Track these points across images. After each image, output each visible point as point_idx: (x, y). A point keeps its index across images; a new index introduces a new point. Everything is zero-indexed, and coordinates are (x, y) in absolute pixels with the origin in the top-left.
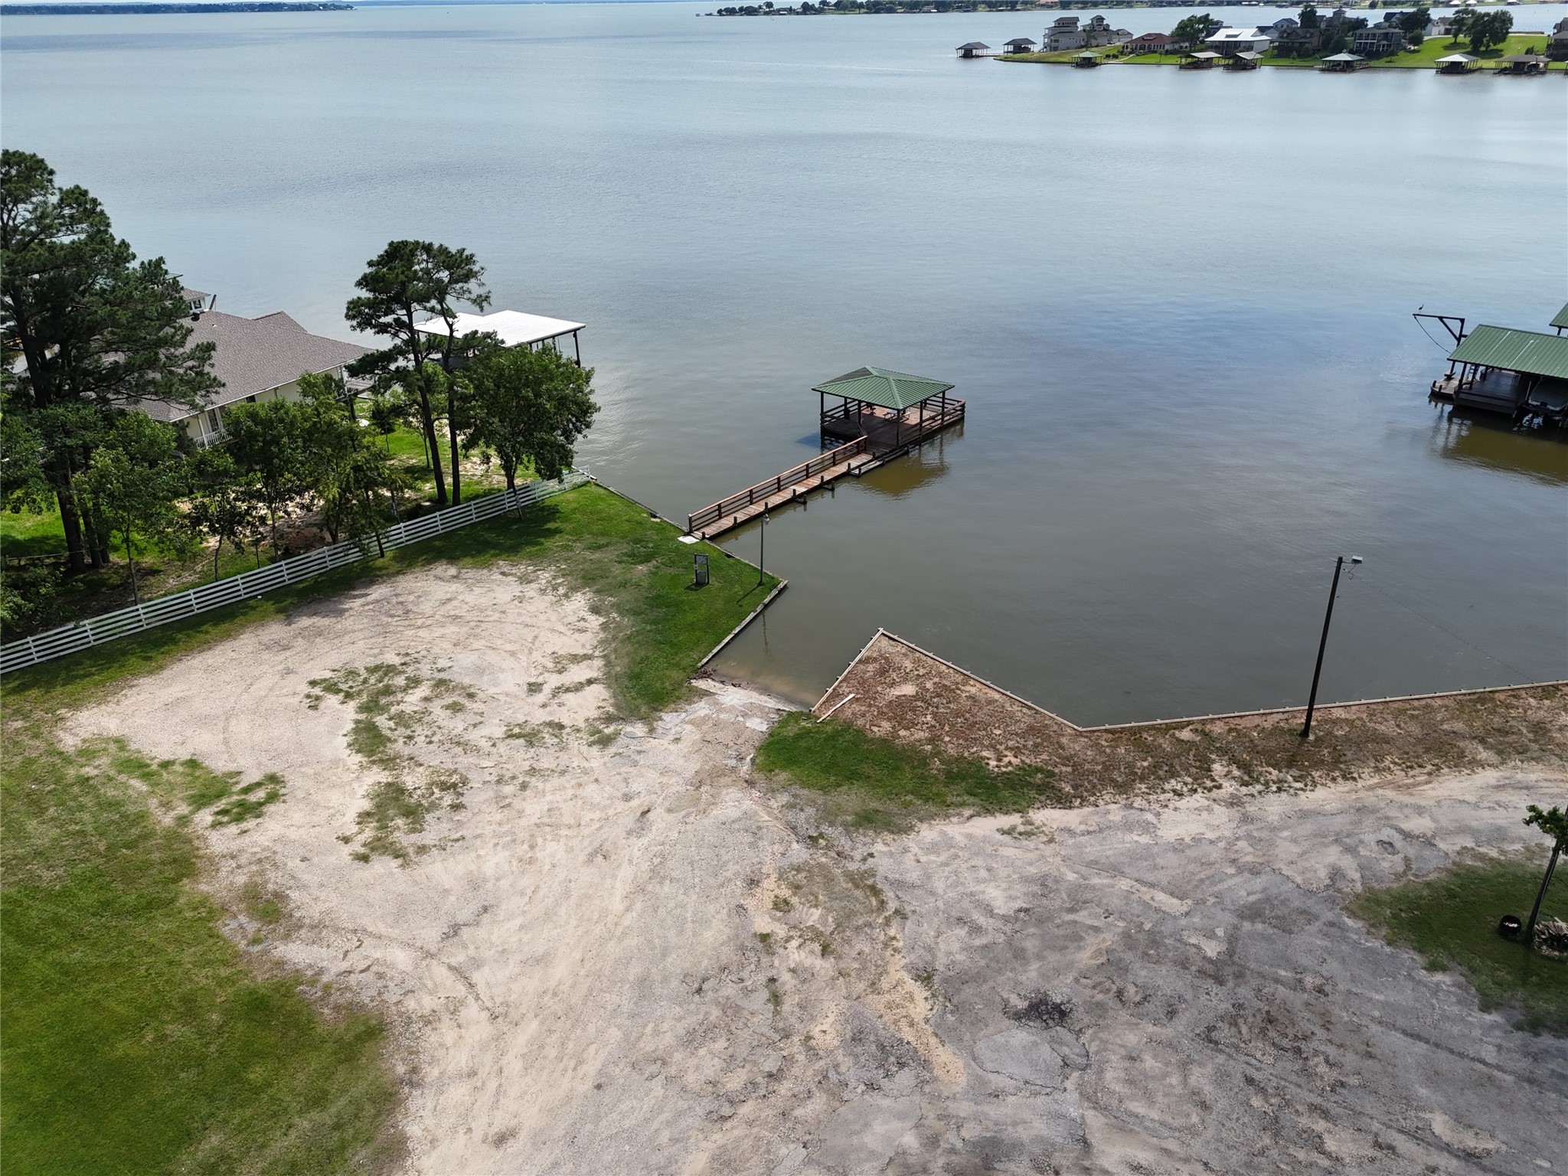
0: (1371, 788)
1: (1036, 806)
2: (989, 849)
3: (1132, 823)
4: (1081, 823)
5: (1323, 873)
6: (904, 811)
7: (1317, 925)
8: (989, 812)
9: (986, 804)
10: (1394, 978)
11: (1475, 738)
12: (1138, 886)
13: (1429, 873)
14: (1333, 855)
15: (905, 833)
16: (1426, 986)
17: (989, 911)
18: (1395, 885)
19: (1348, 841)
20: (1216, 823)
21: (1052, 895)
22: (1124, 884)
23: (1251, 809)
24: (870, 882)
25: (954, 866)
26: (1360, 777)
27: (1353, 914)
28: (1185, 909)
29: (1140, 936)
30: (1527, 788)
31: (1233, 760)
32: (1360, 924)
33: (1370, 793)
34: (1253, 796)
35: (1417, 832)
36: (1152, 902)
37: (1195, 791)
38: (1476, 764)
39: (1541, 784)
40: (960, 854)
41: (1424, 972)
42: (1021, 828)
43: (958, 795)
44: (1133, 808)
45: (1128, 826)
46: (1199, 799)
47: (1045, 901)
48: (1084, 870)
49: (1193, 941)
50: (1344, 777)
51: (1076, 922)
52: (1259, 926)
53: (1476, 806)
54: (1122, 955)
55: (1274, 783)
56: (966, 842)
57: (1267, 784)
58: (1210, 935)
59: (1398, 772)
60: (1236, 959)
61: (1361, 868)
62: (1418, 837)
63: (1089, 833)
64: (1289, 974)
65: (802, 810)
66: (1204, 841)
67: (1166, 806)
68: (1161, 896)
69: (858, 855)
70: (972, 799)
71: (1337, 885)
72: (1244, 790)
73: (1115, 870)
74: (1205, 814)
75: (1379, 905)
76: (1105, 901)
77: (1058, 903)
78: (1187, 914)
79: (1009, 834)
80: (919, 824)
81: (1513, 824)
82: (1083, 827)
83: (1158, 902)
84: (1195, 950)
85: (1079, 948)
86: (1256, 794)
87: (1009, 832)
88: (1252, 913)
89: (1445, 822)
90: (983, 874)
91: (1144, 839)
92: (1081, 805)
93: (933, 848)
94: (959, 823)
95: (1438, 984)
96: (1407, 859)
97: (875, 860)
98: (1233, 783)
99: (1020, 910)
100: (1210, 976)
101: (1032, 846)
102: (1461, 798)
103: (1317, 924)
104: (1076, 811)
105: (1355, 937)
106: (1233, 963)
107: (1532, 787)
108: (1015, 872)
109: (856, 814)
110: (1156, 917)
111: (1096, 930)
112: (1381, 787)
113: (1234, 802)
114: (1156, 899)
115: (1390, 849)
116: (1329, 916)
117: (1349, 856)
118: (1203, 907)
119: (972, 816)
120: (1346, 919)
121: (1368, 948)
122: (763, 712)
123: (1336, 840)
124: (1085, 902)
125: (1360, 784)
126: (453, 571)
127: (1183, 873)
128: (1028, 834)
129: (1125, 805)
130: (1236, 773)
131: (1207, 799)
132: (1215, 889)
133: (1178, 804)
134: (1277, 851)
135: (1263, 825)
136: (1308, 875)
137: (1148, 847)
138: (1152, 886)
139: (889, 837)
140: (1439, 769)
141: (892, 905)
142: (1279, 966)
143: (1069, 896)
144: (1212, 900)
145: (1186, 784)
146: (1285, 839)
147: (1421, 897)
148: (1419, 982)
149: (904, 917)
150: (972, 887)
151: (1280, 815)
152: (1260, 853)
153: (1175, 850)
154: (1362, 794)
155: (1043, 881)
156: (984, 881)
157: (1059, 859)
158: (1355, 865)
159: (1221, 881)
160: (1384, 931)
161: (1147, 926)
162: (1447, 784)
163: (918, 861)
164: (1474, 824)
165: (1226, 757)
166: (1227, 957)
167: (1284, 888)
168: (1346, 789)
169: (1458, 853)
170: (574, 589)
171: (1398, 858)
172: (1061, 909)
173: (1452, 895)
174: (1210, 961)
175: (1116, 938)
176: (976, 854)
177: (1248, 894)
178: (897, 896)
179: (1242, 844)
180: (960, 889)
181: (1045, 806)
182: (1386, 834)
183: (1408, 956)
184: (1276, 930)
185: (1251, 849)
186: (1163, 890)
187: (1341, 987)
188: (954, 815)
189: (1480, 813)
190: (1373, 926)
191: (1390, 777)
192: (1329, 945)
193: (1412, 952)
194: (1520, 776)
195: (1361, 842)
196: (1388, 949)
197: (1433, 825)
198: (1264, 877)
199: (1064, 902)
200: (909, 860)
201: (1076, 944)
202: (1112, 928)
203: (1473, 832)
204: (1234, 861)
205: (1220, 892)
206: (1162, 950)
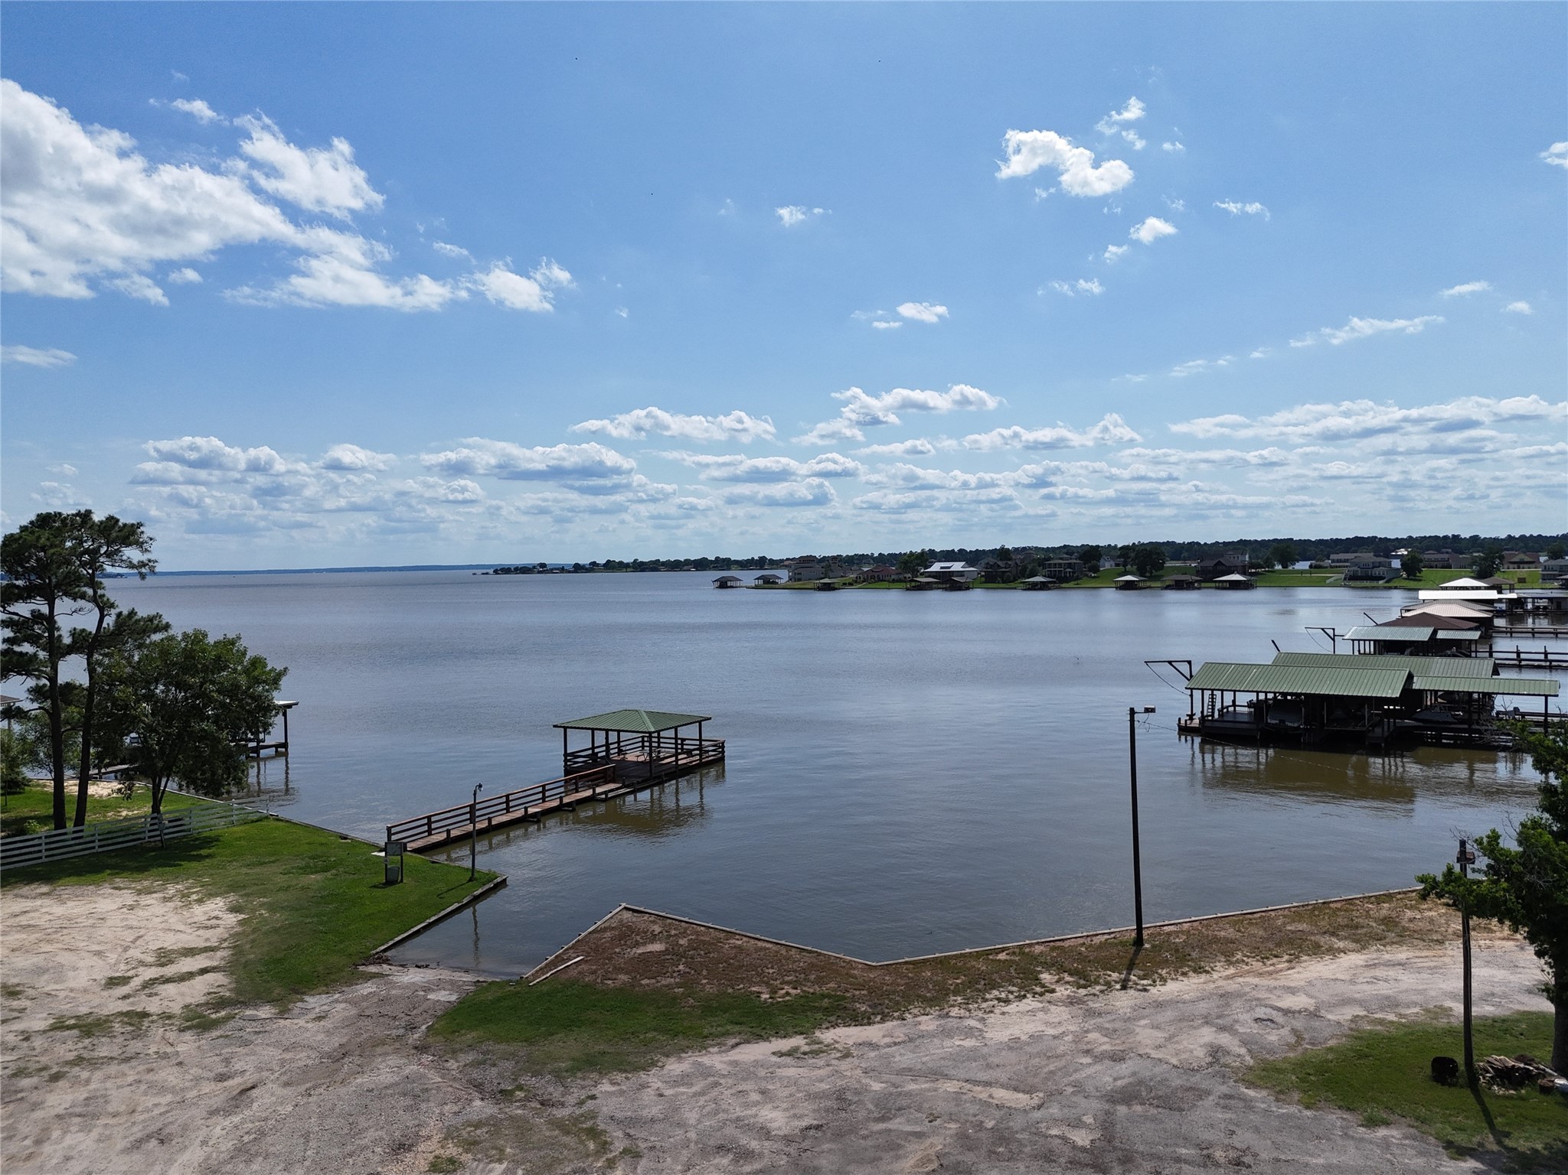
0: (1228, 978)
1: (824, 1026)
2: (762, 1073)
3: (950, 1030)
4: (884, 1036)
5: (1200, 1053)
6: (643, 1049)
7: (1210, 1101)
8: (760, 1037)
9: (757, 1031)
10: (1329, 1139)
11: (1325, 933)
12: (969, 1086)
13: (1327, 1040)
14: (1208, 1035)
15: (644, 1069)
16: (1371, 1142)
17: (765, 1133)
18: (1291, 1055)
19: (1220, 1021)
20: (1057, 1020)
21: (853, 1107)
22: (951, 1087)
23: (1096, 1005)
24: (589, 1124)
25: (714, 1093)
26: (1213, 970)
27: (1251, 1085)
28: (1036, 1101)
29: (982, 1135)
30: (1400, 964)
31: (1062, 969)
32: (1264, 1093)
33: (1230, 982)
34: (1094, 995)
35: (1298, 1009)
36: (991, 1100)
37: (1025, 996)
38: (1333, 952)
39: (1412, 960)
40: (722, 1081)
41: (1362, 1129)
42: (806, 1048)
43: (719, 1026)
44: (949, 1017)
45: (947, 1033)
46: (1030, 1002)
47: (843, 1115)
48: (894, 1078)
49: (1054, 1132)
50: (1195, 971)
51: (890, 1130)
52: (1138, 1108)
53: (1352, 982)
54: (960, 1158)
55: (1116, 982)
56: (729, 1068)
57: (1108, 984)
58: (1077, 1124)
59: (1253, 963)
60: (1117, 1144)
61: (1244, 1043)
62: (1300, 1012)
63: (895, 1044)
64: (1193, 1152)
65: (494, 1065)
66: (1045, 1038)
67: (992, 1012)
68: (1001, 1095)
69: (571, 1100)
70: (737, 1028)
71: (1222, 1061)
72: (1082, 992)
73: (937, 1074)
74: (1040, 1015)
75: (1279, 1073)
76: (926, 1105)
77: (862, 1115)
78: (1039, 1107)
79: (789, 1055)
80: (663, 1059)
81: (1401, 992)
82: (888, 1040)
83: (998, 1099)
84: (1060, 1141)
85: (898, 1158)
86: (1098, 993)
87: (790, 1053)
88: (1126, 1096)
89: (1324, 997)
90: (755, 1097)
91: (969, 1043)
92: (883, 1021)
93: (684, 1079)
94: (720, 1052)
95: (1385, 1138)
96: (1294, 1031)
97: (597, 1101)
98: (1068, 987)
99: (809, 1128)
100: (1087, 1165)
101: (821, 1063)
102: (1334, 977)
103: (1211, 1098)
104: (877, 1026)
105: (1263, 1106)
106: (1115, 1148)
107: (1406, 963)
108: (799, 1091)
109: (573, 1059)
110: (998, 1114)
111: (919, 1135)
112: (1241, 976)
113: (1071, 1002)
114: (994, 1095)
115: (1273, 1025)
116: (1224, 1089)
117: (1227, 1035)
118: (1059, 1097)
119: (737, 1045)
120: (1246, 1091)
121: (1283, 1114)
122: (453, 985)
123: (1207, 1023)
124: (899, 1109)
125: (1215, 975)
126: (45, 889)
127: (1026, 1068)
128: (815, 1053)
129: (940, 1016)
130: (1068, 978)
131: (1041, 1002)
132: (1071, 1079)
133: (1005, 1009)
134: (1138, 1038)
135: (1114, 1017)
136: (1183, 1056)
137: (974, 1049)
138: (988, 1084)
139: (619, 1077)
140: (1298, 957)
141: (619, 1146)
142: (1176, 1145)
143: (876, 1106)
144: (1070, 1090)
145: (1012, 992)
146: (1145, 1026)
147: (1327, 1061)
148: (1362, 1140)
149: (637, 1155)
150: (739, 1112)
151: (1131, 1007)
152: (1118, 1041)
153: (1011, 1048)
154: (1221, 983)
155: (840, 1096)
156: (756, 1104)
157: (859, 1072)
158: (1236, 1042)
159: (1076, 1071)
160: (1296, 1096)
161: (990, 1124)
162: (1311, 968)
163: (661, 1095)
164: (1357, 996)
165: (1054, 968)
166: (1104, 1143)
167: (1157, 1070)
168: (1202, 980)
169: (1351, 1021)
170: (212, 895)
171: (1285, 1032)
172: (868, 1119)
173: (1362, 1056)
174: (1083, 1149)
175: (948, 1140)
176: (744, 1079)
177: (1115, 1080)
178: (629, 1135)
179: (1092, 1036)
180: (722, 1116)
181: (835, 1026)
182: (1261, 1012)
183: (1334, 1118)
184: (1160, 1110)
185: (1106, 1039)
186: (1003, 1086)
187: (1264, 1156)
188: (713, 1046)
189: (1358, 987)
190: (1281, 1092)
191: (1247, 968)
192: (1234, 1116)
193: (1339, 1112)
194: (1387, 957)
195: (1237, 1021)
196: (1308, 1113)
197: (1313, 1001)
198: (1129, 1063)
199: (870, 1112)
200: (648, 1095)
201: (892, 1153)
202: (940, 1131)
203: (1360, 1003)
204: (1088, 1052)
205: (1077, 1081)
206: (1014, 1147)
